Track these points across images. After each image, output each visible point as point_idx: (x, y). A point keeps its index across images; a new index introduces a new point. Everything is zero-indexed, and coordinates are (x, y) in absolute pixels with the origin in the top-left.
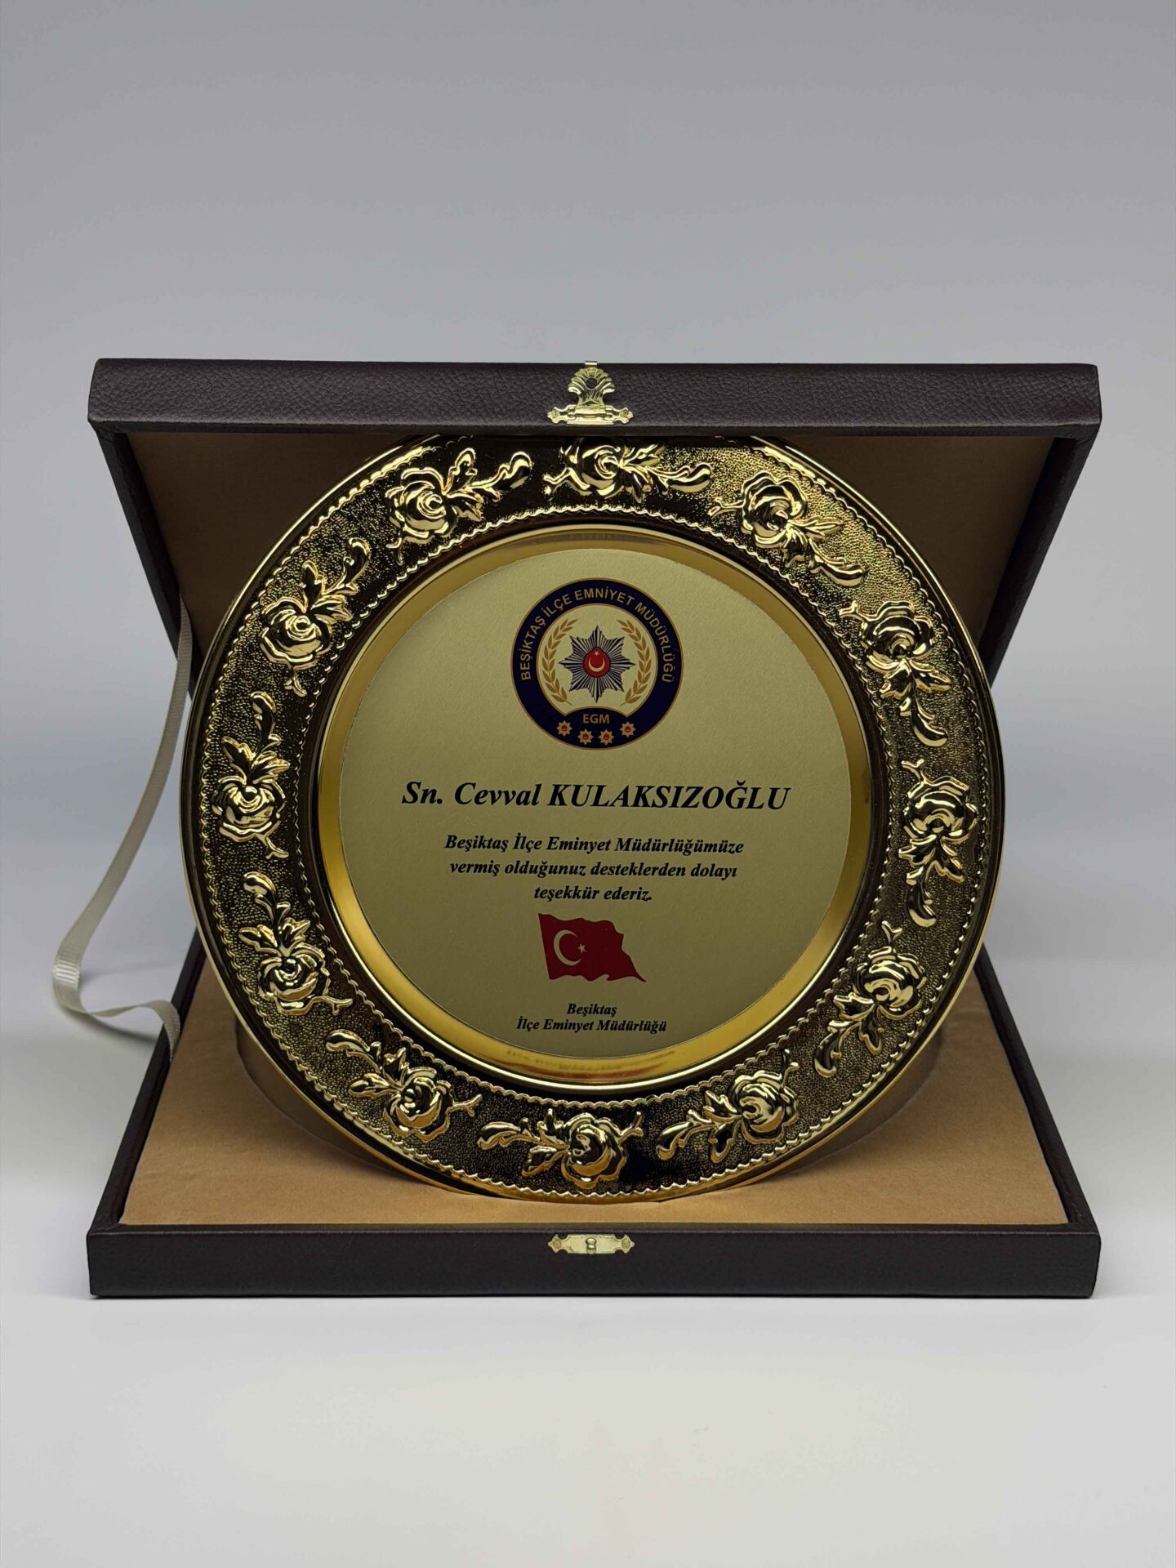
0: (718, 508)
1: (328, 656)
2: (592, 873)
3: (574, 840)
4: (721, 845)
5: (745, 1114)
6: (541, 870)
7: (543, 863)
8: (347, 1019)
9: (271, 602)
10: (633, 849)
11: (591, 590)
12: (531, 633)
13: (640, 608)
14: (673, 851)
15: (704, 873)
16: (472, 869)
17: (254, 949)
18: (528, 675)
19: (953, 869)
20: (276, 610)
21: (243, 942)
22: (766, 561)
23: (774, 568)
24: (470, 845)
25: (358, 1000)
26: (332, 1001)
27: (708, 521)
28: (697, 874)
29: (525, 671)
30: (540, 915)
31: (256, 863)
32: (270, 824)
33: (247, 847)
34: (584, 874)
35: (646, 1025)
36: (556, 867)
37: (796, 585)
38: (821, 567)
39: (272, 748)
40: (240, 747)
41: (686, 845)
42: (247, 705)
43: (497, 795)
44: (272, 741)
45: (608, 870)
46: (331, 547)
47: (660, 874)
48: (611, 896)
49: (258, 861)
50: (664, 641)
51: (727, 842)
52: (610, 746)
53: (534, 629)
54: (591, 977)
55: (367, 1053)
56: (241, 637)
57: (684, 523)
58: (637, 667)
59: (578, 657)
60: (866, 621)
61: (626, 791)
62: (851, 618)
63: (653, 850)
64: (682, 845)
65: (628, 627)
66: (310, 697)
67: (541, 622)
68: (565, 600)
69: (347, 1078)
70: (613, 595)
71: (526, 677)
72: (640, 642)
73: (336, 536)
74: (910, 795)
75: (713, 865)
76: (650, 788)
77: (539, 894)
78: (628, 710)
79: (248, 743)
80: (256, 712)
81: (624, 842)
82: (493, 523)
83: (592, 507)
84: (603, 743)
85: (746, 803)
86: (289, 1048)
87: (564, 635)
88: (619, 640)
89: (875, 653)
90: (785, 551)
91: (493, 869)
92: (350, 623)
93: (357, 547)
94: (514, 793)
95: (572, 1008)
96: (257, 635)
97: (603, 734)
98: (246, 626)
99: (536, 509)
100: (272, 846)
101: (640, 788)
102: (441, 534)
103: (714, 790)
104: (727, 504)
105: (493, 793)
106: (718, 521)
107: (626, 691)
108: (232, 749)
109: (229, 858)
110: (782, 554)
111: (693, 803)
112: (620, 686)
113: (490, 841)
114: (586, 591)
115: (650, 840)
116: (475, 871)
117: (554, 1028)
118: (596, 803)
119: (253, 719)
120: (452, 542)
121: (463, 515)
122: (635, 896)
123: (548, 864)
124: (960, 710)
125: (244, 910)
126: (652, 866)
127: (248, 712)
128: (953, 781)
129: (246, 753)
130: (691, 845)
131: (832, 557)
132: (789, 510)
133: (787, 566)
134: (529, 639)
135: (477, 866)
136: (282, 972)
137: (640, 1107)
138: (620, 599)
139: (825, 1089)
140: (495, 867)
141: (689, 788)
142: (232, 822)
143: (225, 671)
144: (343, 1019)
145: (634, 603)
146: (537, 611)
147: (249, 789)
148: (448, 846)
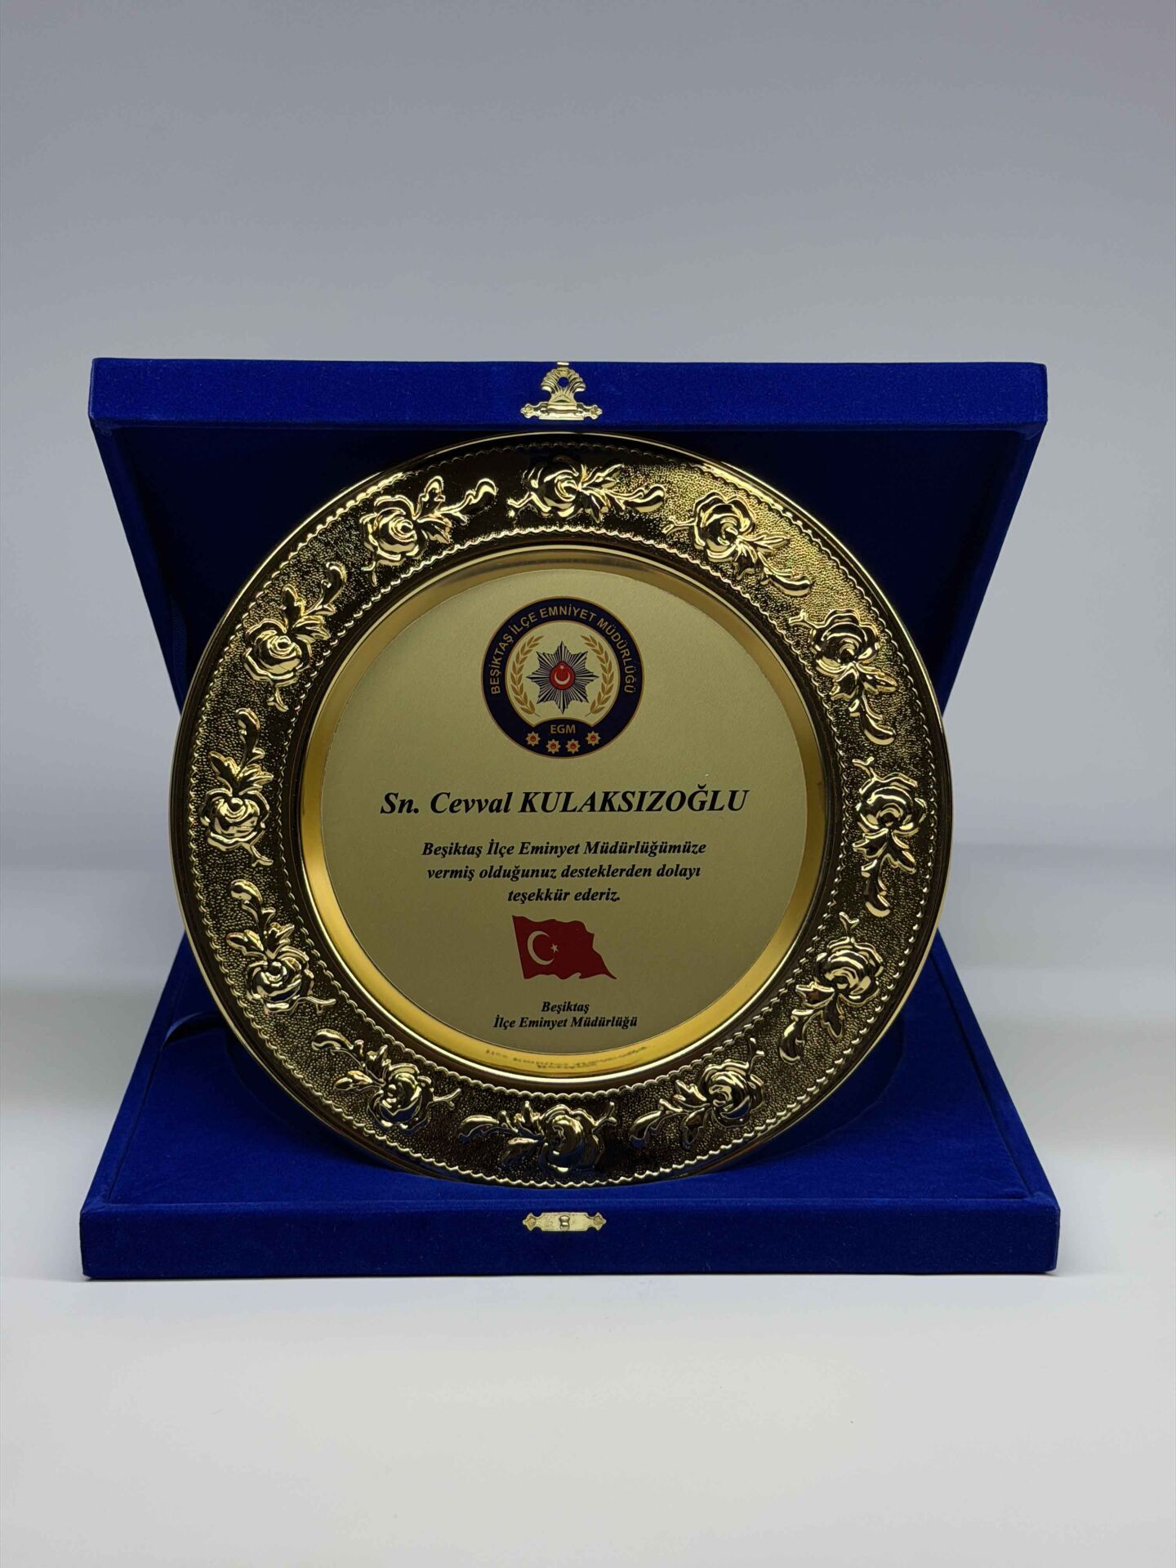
0: (672, 526)
1: (307, 673)
2: (563, 876)
3: (545, 845)
4: (685, 846)
5: (715, 1102)
6: (513, 875)
7: (516, 867)
8: (330, 1018)
9: (254, 624)
10: (601, 852)
11: (555, 608)
12: (500, 649)
13: (602, 623)
14: (639, 853)
15: (669, 873)
16: (448, 874)
17: (241, 954)
18: (497, 690)
19: (906, 861)
20: (259, 631)
21: (231, 947)
22: (719, 574)
23: (726, 581)
24: (446, 852)
25: (341, 999)
26: (315, 1001)
27: (662, 538)
28: (662, 875)
29: (494, 686)
30: (514, 918)
31: (243, 872)
32: (254, 834)
33: (233, 856)
34: (555, 877)
35: (617, 1021)
36: (528, 871)
37: (747, 596)
38: (770, 579)
39: (257, 762)
40: (226, 761)
41: (651, 847)
42: (232, 721)
43: (470, 804)
44: (256, 754)
45: (578, 873)
46: (309, 572)
47: (627, 875)
48: (581, 897)
49: (244, 869)
50: (625, 654)
51: (690, 843)
52: (576, 754)
53: (503, 645)
54: (564, 975)
55: (350, 1051)
56: (226, 657)
57: (641, 541)
58: (601, 680)
59: (544, 671)
60: (814, 628)
61: (593, 797)
62: (801, 626)
63: (620, 852)
64: (647, 846)
65: (591, 642)
66: (291, 712)
67: (509, 639)
68: (531, 618)
69: (331, 1075)
70: (576, 612)
71: (495, 691)
72: (603, 656)
73: (314, 561)
74: (862, 792)
75: (678, 866)
76: (615, 793)
77: (512, 897)
78: (593, 720)
79: (233, 757)
80: (241, 728)
81: (592, 845)
82: (461, 545)
83: (554, 528)
84: (571, 752)
85: (707, 805)
86: (276, 1048)
87: (531, 650)
88: (583, 655)
89: (824, 658)
90: (736, 564)
91: (468, 874)
92: (328, 641)
93: (334, 571)
94: (487, 801)
95: (546, 1006)
96: (241, 655)
97: (570, 743)
98: (230, 647)
99: (501, 531)
100: (258, 855)
101: (607, 794)
102: (411, 557)
103: (676, 794)
104: (680, 522)
105: (466, 801)
106: (672, 538)
107: (591, 701)
108: (218, 763)
109: (217, 866)
110: (733, 568)
111: (657, 806)
112: (585, 698)
113: (465, 847)
114: (550, 609)
115: (617, 843)
116: (451, 876)
117: (529, 1026)
118: (565, 809)
119: (238, 734)
120: (423, 564)
121: (433, 538)
122: (604, 897)
123: (521, 868)
124: (906, 710)
125: (232, 916)
126: (619, 868)
127: (233, 728)
128: (902, 777)
129: (231, 767)
130: (656, 847)
131: (781, 569)
132: (738, 527)
133: (739, 578)
134: (498, 656)
135: (453, 871)
136: (267, 974)
137: (613, 1096)
138: (583, 616)
139: (789, 1075)
140: (470, 872)
141: (652, 793)
142: (220, 832)
143: (211, 689)
144: (327, 1018)
145: (596, 620)
146: (504, 629)
147: (235, 801)
148: (424, 853)
